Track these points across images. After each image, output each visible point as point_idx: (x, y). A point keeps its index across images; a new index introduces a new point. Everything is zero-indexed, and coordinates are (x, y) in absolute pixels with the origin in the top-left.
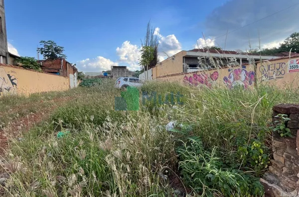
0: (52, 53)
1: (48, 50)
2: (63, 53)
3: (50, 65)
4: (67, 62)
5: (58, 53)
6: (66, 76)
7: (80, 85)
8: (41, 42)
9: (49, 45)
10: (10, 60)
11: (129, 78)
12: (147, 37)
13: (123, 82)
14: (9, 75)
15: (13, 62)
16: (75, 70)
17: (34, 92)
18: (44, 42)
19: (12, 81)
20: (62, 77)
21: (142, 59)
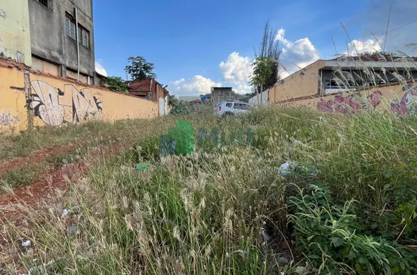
0: (141, 71)
1: (136, 68)
2: (153, 71)
3: (138, 87)
4: (157, 83)
5: (147, 72)
6: (155, 100)
7: (171, 112)
8: (129, 59)
9: (138, 62)
10: (97, 80)
11: (233, 103)
12: (264, 44)
13: (225, 109)
14: (94, 98)
15: (100, 83)
16: (166, 93)
17: (119, 119)
18: (132, 58)
19: (97, 104)
20: (151, 102)
21: (255, 76)
